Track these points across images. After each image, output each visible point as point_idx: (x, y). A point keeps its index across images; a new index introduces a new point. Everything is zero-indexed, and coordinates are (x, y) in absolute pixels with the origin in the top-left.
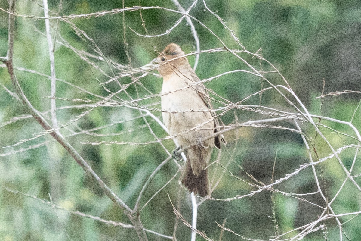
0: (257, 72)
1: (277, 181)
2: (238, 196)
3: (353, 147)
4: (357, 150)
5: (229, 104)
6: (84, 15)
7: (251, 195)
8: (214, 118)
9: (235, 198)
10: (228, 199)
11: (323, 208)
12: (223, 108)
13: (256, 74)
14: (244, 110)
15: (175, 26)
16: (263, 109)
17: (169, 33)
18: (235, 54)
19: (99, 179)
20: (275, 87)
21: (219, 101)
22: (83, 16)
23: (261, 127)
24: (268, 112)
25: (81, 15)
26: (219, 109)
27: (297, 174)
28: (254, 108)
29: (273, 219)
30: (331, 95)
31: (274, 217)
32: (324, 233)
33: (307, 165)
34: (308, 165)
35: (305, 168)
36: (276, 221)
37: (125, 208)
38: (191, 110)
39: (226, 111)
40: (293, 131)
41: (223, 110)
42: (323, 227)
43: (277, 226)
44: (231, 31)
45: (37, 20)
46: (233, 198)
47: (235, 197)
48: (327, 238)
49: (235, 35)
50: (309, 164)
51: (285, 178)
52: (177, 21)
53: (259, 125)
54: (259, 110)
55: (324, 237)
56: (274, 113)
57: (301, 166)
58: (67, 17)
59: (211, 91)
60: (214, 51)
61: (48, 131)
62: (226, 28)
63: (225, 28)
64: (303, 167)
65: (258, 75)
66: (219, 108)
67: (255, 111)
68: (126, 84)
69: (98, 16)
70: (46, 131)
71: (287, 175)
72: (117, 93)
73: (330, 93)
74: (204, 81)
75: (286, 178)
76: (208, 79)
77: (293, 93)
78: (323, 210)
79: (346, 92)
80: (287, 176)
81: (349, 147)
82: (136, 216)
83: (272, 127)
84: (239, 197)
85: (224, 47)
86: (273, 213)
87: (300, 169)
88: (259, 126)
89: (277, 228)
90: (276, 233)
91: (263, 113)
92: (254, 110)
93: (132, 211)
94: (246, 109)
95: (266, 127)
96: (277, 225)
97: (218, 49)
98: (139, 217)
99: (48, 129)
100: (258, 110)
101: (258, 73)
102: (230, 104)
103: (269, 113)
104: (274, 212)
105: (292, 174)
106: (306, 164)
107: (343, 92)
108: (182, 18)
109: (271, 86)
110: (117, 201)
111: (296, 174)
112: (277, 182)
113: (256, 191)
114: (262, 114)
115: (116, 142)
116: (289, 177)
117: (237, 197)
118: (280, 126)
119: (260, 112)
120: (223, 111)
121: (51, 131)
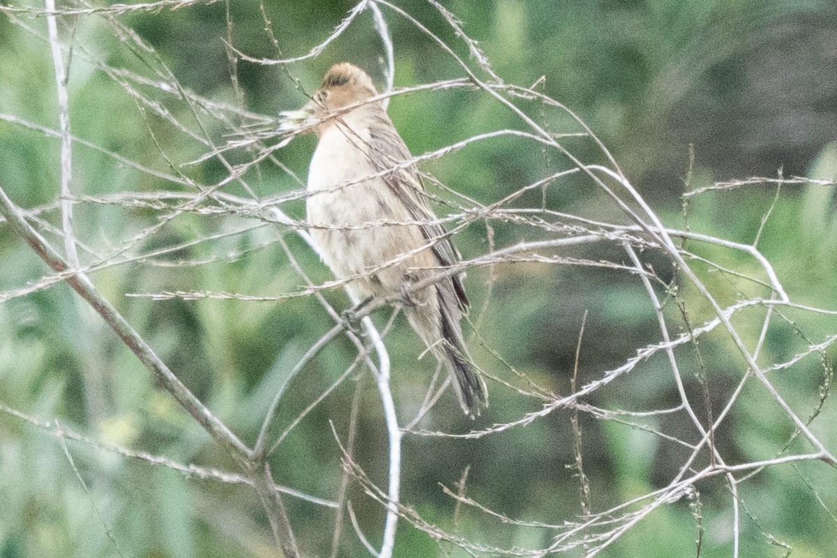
0: (545, 134)
1: (584, 387)
2: (495, 425)
3: (758, 304)
4: (770, 310)
5: (471, 208)
6: (146, 5)
7: (526, 422)
8: (438, 239)
9: (490, 431)
10: (473, 433)
11: (691, 446)
12: (456, 216)
13: (544, 141)
14: (507, 221)
15: (334, 37)
16: (551, 219)
17: (317, 55)
18: (493, 92)
19: (175, 378)
20: (586, 168)
21: (449, 202)
22: (143, 8)
23: (561, 262)
24: (562, 226)
25: (140, 6)
26: (447, 219)
27: (630, 370)
28: (530, 215)
29: (578, 471)
30: (720, 188)
31: (580, 468)
32: (692, 505)
33: (653, 349)
34: (656, 349)
35: (649, 356)
36: (583, 476)
37: (233, 446)
38: (383, 223)
39: (465, 224)
40: (633, 273)
41: (457, 223)
42: (691, 492)
43: (587, 489)
44: (470, 41)
45: (38, 16)
46: (485, 430)
47: (489, 429)
48: (700, 517)
49: (480, 50)
50: (659, 347)
51: (602, 381)
52: (338, 27)
53: (556, 259)
54: (542, 221)
55: (695, 514)
56: (575, 227)
57: (639, 351)
58: (106, 10)
59: (428, 178)
60: (445, 86)
61: (61, 273)
62: (459, 35)
63: (456, 35)
64: (645, 354)
65: (548, 142)
66: (447, 217)
67: (533, 224)
68: (241, 165)
69: (177, 6)
70: (56, 274)
71: (608, 373)
72: (221, 184)
73: (717, 184)
74: (427, 156)
75: (606, 380)
76: (435, 153)
77: (626, 183)
78: (692, 450)
79: (753, 182)
80: (609, 375)
81: (750, 305)
82: (259, 464)
83: (586, 264)
84: (499, 427)
85: (468, 78)
86: (577, 459)
87: (636, 360)
88: (556, 261)
89: (586, 492)
90: (583, 504)
91: (552, 228)
92: (529, 220)
93: (250, 452)
94: (512, 218)
95: (571, 263)
96: (586, 487)
97: (455, 82)
98: (267, 466)
99: (62, 270)
100: (539, 221)
101: (549, 137)
102: (475, 209)
103: (565, 227)
104: (580, 456)
105: (620, 370)
106: (650, 345)
107: (747, 182)
108: (349, 18)
109: (578, 166)
110: (216, 428)
111: (628, 371)
112: (586, 390)
113: (538, 413)
114: (549, 229)
115: (208, 292)
116: (612, 377)
117: (494, 428)
118: (604, 261)
119: (544, 226)
120: (458, 225)
121: (68, 274)
